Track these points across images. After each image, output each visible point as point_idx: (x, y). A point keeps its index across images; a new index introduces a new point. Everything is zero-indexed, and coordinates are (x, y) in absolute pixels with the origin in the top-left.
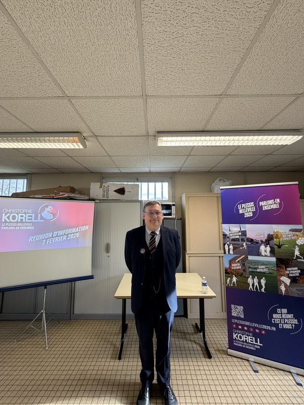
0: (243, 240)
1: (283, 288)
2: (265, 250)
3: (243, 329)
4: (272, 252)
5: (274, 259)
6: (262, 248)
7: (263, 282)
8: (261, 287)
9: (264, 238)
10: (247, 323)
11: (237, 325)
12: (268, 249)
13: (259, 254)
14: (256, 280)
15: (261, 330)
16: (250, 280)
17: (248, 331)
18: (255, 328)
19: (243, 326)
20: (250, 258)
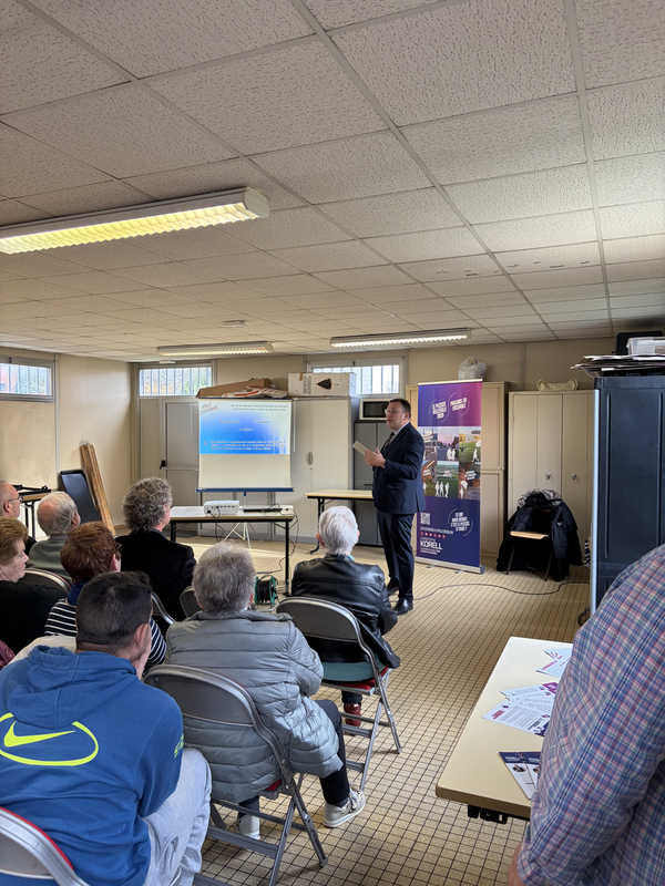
0: (434, 444)
1: (462, 492)
2: (451, 453)
3: (428, 536)
4: (457, 456)
5: (457, 463)
6: (449, 451)
7: (447, 487)
8: (445, 492)
9: (451, 441)
10: (432, 530)
11: (425, 532)
12: (454, 453)
13: (446, 459)
14: (442, 485)
15: (442, 534)
16: (437, 487)
17: (433, 537)
18: (438, 533)
19: (429, 532)
20: (439, 463)
